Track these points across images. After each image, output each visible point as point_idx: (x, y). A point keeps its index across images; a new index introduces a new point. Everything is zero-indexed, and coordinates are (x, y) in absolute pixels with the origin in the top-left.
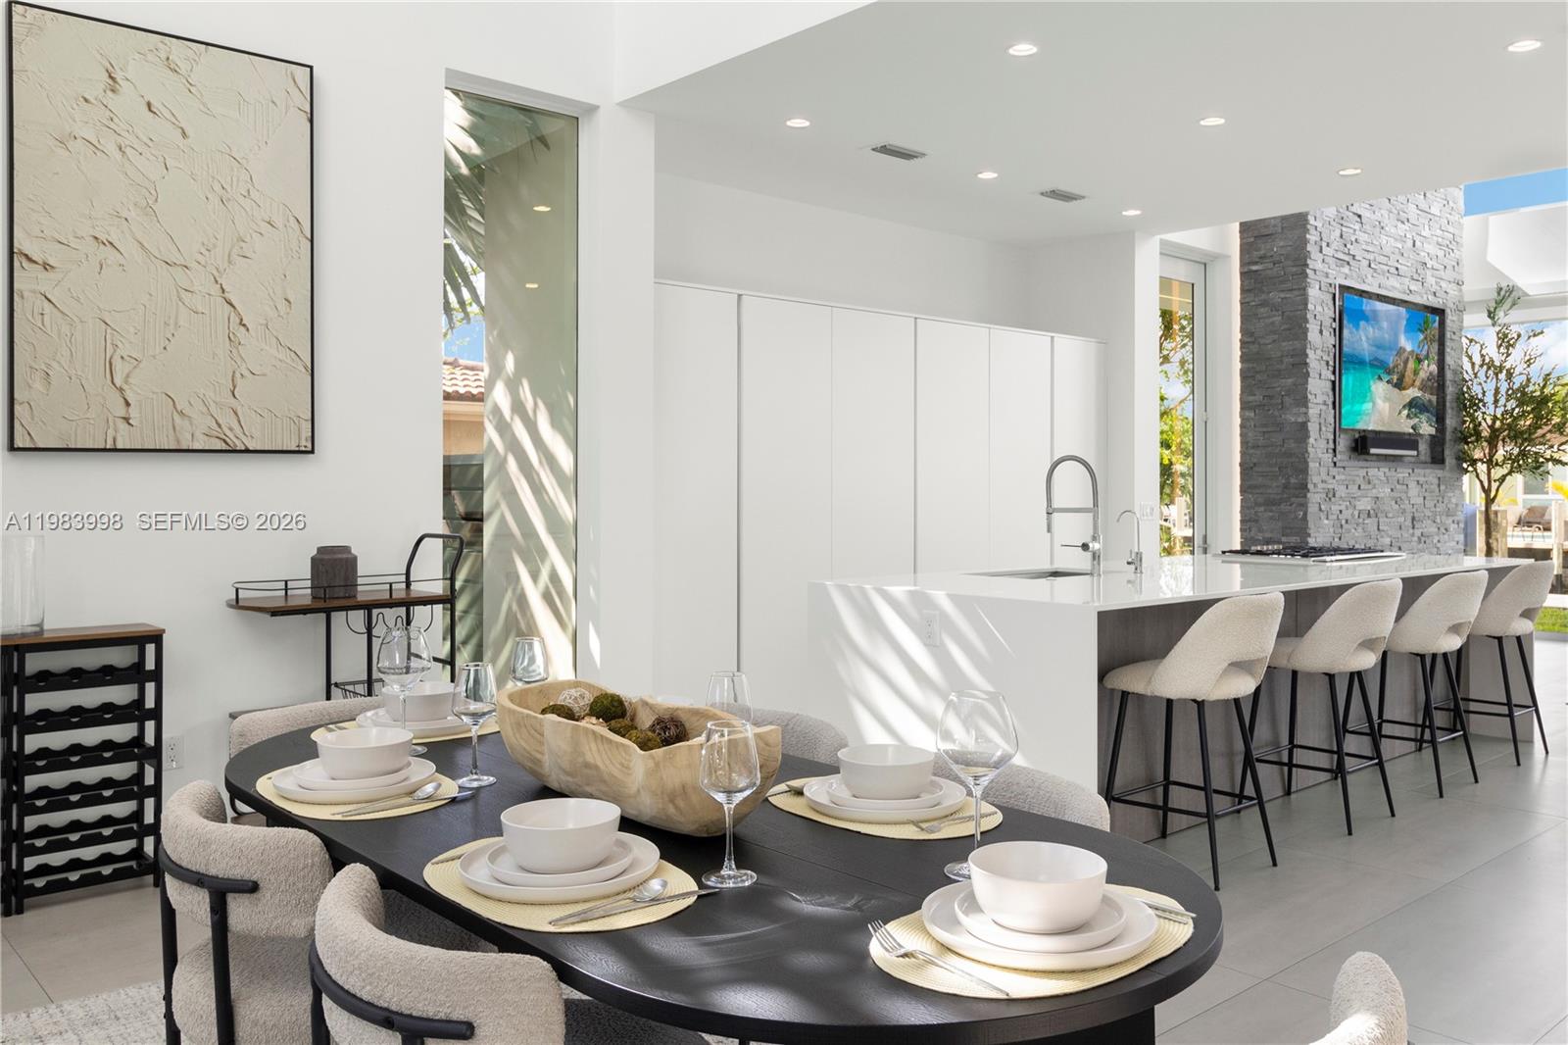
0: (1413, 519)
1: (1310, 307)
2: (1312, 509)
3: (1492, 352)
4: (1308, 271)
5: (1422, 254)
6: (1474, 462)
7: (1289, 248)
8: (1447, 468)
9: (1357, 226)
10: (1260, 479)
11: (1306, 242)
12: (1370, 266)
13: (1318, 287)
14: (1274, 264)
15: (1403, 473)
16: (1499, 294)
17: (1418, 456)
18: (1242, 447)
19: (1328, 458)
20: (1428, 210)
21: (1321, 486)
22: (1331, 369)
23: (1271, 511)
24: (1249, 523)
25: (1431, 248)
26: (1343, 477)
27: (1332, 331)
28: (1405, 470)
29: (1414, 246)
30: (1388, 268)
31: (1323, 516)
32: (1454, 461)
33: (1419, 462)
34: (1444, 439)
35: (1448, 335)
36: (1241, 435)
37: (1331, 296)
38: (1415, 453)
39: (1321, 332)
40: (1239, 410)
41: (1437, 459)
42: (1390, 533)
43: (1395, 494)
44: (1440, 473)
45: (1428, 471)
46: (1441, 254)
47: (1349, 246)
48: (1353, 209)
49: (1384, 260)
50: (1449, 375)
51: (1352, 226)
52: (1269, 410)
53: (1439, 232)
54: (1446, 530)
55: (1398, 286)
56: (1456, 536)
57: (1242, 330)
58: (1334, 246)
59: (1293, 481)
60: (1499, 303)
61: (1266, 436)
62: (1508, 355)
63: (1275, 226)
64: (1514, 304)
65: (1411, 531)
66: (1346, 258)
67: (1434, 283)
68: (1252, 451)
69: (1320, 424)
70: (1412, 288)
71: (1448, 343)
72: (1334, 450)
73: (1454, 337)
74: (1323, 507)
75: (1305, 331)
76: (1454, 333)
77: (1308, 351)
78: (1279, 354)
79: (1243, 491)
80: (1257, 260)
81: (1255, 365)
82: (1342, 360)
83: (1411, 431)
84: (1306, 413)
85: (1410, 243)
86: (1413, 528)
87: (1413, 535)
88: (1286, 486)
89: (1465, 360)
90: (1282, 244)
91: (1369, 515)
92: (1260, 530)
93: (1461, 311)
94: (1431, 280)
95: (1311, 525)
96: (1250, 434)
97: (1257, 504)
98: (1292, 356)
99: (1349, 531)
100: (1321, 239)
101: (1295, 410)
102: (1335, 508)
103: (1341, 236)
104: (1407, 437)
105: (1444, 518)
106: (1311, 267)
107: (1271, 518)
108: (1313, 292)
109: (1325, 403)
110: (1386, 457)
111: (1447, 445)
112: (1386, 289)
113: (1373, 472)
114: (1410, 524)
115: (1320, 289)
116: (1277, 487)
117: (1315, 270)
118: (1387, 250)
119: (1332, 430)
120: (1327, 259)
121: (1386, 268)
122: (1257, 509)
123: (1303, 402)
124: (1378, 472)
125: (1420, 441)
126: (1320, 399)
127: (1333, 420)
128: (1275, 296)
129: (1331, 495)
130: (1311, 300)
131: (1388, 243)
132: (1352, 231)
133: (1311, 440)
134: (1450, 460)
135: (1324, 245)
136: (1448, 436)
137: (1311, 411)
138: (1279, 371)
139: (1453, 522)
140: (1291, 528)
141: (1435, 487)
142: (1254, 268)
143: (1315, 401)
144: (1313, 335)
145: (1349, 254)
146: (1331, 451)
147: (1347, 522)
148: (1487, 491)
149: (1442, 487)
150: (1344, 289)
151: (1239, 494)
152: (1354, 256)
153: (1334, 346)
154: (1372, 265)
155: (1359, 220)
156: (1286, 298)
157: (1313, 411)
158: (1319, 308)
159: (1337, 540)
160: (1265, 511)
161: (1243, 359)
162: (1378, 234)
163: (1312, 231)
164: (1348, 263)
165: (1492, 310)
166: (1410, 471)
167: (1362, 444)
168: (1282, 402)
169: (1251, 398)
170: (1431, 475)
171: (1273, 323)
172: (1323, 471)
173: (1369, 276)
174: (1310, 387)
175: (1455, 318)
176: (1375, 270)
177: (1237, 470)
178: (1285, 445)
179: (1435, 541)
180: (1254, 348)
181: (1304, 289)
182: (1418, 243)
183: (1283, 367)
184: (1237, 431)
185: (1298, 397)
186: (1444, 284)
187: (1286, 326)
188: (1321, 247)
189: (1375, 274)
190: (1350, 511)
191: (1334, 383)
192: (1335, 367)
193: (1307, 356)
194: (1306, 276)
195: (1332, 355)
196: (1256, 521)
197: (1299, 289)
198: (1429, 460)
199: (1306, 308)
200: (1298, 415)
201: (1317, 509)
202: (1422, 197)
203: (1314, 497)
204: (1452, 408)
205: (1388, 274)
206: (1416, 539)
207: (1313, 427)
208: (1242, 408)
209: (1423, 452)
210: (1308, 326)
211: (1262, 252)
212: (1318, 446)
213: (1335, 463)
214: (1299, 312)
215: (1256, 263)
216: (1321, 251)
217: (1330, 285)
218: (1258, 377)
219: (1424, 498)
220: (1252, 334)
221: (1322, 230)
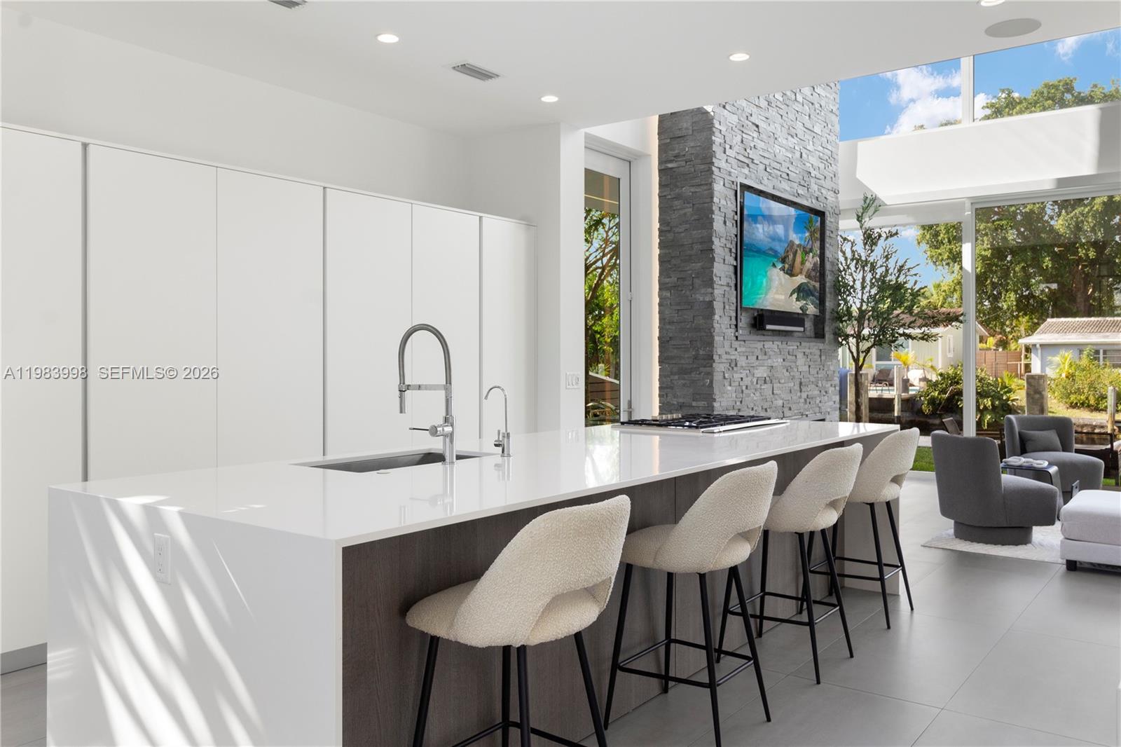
0: (801, 384)
1: (715, 200)
2: (717, 377)
3: (861, 249)
4: (714, 168)
5: (808, 164)
6: (847, 337)
7: (698, 148)
8: (827, 342)
9: (755, 135)
10: (675, 351)
11: (712, 143)
12: (766, 170)
13: (722, 184)
14: (686, 162)
15: (792, 346)
16: (865, 202)
17: (804, 331)
18: (660, 323)
19: (730, 332)
20: (812, 129)
21: (725, 356)
22: (733, 255)
23: (684, 379)
24: (666, 390)
25: (816, 163)
26: (744, 349)
27: (734, 222)
28: (793, 343)
29: (801, 157)
30: (781, 173)
31: (727, 384)
32: (832, 336)
33: (804, 337)
34: (824, 318)
35: (828, 233)
36: (659, 313)
37: (733, 192)
38: (802, 329)
39: (725, 223)
40: (657, 290)
41: (819, 335)
42: (783, 396)
43: (786, 364)
44: (821, 346)
45: (812, 344)
46: (822, 166)
47: (748, 150)
48: (752, 119)
49: (778, 166)
50: (828, 266)
51: (751, 134)
52: (682, 290)
53: (820, 148)
54: (826, 392)
55: (788, 189)
56: (833, 397)
57: (661, 220)
58: (736, 148)
59: (701, 352)
60: (865, 209)
61: (680, 313)
62: (872, 251)
63: (687, 129)
64: (876, 211)
65: (799, 394)
66: (746, 161)
67: (816, 189)
68: (668, 327)
69: (724, 303)
70: (800, 192)
71: (827, 240)
72: (736, 326)
73: (831, 235)
74: (726, 375)
75: (711, 221)
76: (832, 232)
77: (714, 239)
78: (690, 241)
79: (661, 362)
80: (673, 158)
81: (671, 251)
82: (743, 249)
83: (801, 312)
84: (712, 293)
85: (798, 155)
86: (801, 391)
87: (800, 397)
88: (696, 358)
89: (840, 254)
90: (692, 144)
91: (765, 382)
92: (675, 396)
93: (837, 215)
94: (814, 187)
95: (716, 391)
96: (667, 312)
97: (672, 373)
98: (701, 243)
99: (748, 396)
100: (725, 142)
101: (703, 291)
102: (737, 376)
103: (742, 142)
104: (796, 316)
105: (824, 382)
106: (716, 165)
107: (684, 385)
108: (718, 187)
109: (728, 285)
110: (779, 333)
111: (827, 322)
112: (779, 190)
113: (768, 345)
114: (798, 389)
115: (724, 185)
116: (688, 358)
117: (720, 168)
118: (780, 158)
119: (735, 309)
120: (730, 160)
121: (779, 173)
122: (672, 377)
123: (710, 283)
124: (773, 345)
125: (806, 320)
126: (724, 282)
127: (735, 300)
128: (687, 191)
129: (733, 364)
130: (716, 194)
131: (782, 153)
132: (750, 138)
133: (717, 317)
134: (829, 336)
135: (727, 147)
136: (828, 316)
137: (716, 291)
138: (690, 256)
139: (831, 385)
140: (699, 394)
141: (817, 357)
142: (670, 165)
143: (720, 283)
144: (718, 225)
145: (748, 158)
146: (733, 327)
147: (747, 387)
148: (856, 360)
149: (823, 358)
150: (745, 188)
151: (658, 364)
152: (753, 160)
153: (736, 236)
154: (768, 170)
155: (757, 129)
156: (696, 192)
157: (718, 292)
158: (723, 202)
159: (738, 403)
160: (679, 379)
161: (661, 246)
162: (773, 144)
163: (717, 133)
164: (748, 165)
165: (860, 214)
166: (799, 344)
167: (761, 321)
168: (693, 284)
169: (667, 280)
170: (814, 347)
171: (685, 214)
172: (727, 344)
173: (765, 178)
174: (715, 271)
175: (832, 220)
176: (770, 174)
177: (657, 342)
178: (695, 322)
179: (818, 402)
180: (670, 236)
181: (711, 184)
182: (804, 155)
183: (693, 252)
184: (656, 309)
185: (705, 279)
186: (824, 191)
187: (696, 217)
188: (725, 149)
189: (770, 177)
190: (749, 379)
191: (736, 267)
192: (736, 254)
193: (712, 243)
194: (712, 173)
195: (734, 243)
196: (672, 388)
197: (707, 184)
198: (813, 335)
199: (712, 201)
200: (706, 294)
201: (721, 377)
202: (807, 117)
203: (719, 367)
204: (831, 293)
205: (781, 179)
206: (803, 400)
207: (718, 306)
208: (660, 289)
209: (808, 329)
210: (713, 216)
211: (676, 152)
212: (722, 321)
213: (737, 337)
214: (706, 205)
215: (671, 161)
216: (725, 153)
217: (733, 182)
218: (673, 261)
219: (809, 366)
220: (668, 224)
221: (726, 134)
